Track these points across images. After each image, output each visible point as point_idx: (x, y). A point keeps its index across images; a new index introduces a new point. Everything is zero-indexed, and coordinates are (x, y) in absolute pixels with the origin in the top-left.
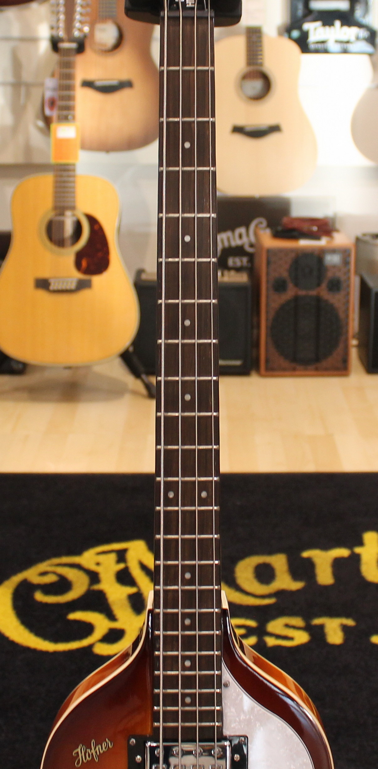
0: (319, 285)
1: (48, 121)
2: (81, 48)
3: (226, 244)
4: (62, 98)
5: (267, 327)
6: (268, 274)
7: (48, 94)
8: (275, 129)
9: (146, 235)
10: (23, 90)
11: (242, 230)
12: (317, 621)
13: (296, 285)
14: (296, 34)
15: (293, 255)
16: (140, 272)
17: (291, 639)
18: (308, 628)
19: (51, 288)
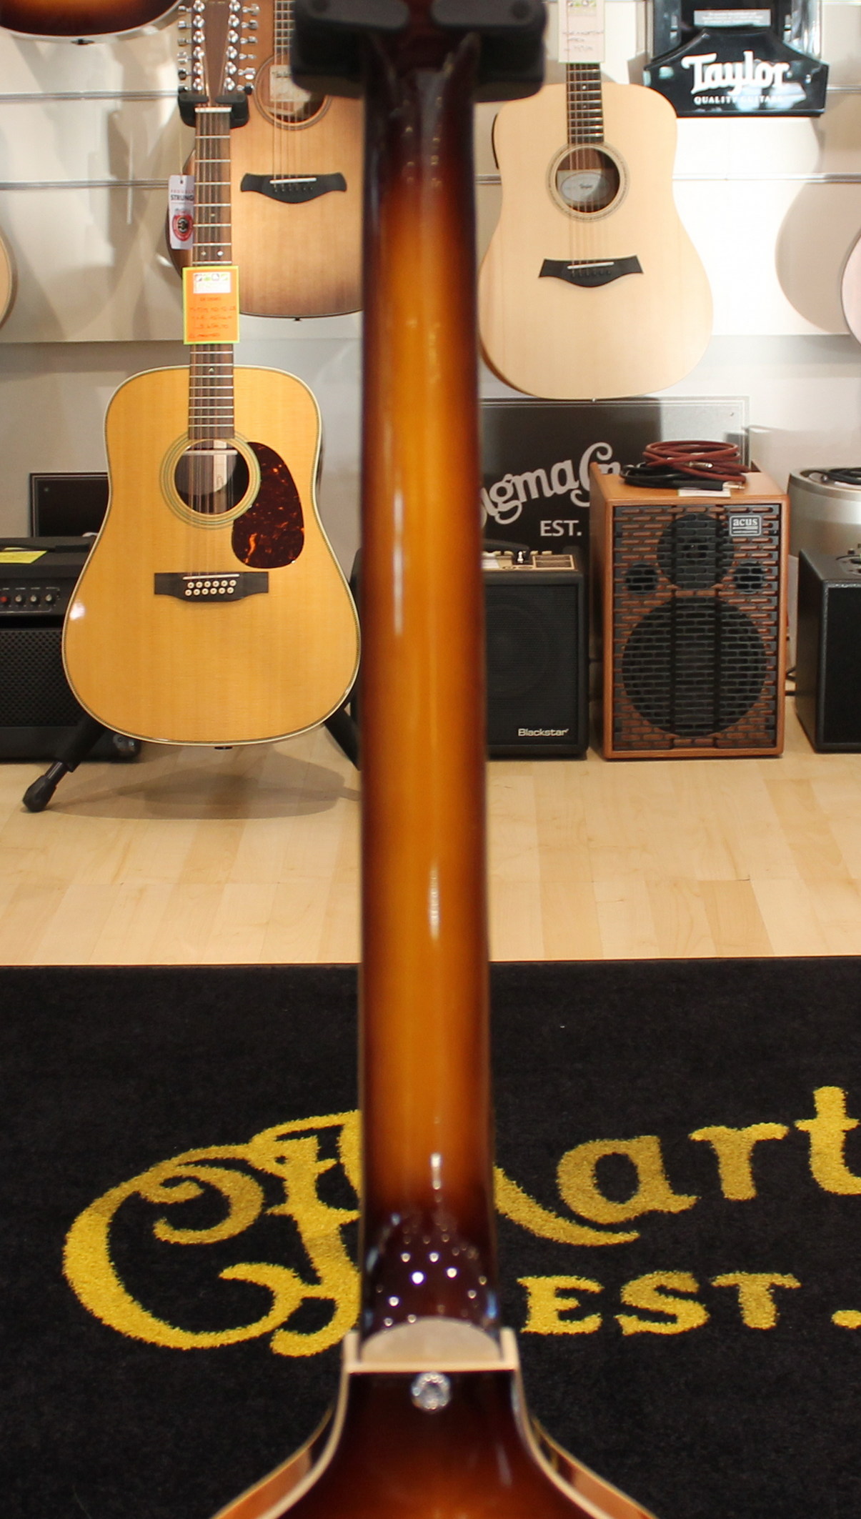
0: (718, 579)
1: (179, 259)
2: (239, 117)
3: (534, 495)
4: (205, 215)
5: (615, 662)
6: (616, 557)
7: (177, 209)
8: (628, 266)
10: (129, 196)
11: (567, 465)
12: (722, 1280)
13: (672, 579)
14: (666, 75)
15: (667, 518)
17: (673, 1318)
18: (704, 1296)
19: (188, 593)
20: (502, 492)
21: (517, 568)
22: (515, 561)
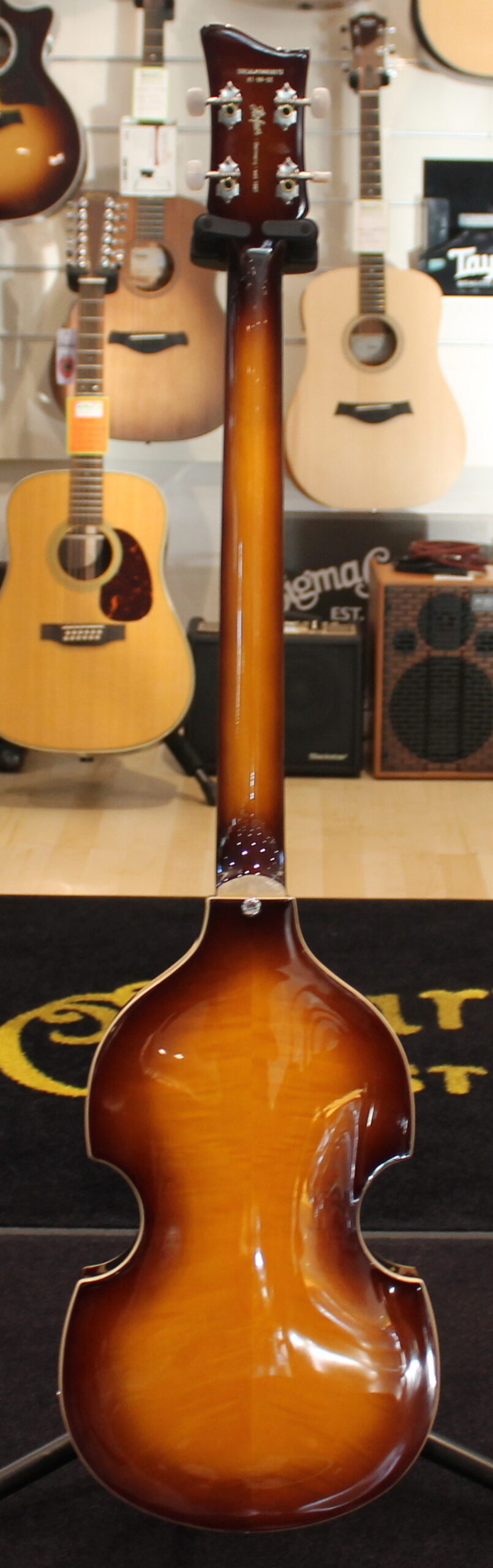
0: (463, 642)
1: (58, 394)
2: (111, 286)
3: (328, 587)
4: (84, 359)
5: (384, 704)
6: (386, 624)
7: (62, 353)
8: (402, 409)
9: (205, 571)
10: (19, 346)
11: (353, 565)
12: (436, 1069)
13: (429, 642)
14: (436, 264)
15: (425, 596)
16: (195, 622)
18: (425, 1076)
19: (66, 639)
20: (302, 584)
21: (312, 632)
22: (310, 627)
